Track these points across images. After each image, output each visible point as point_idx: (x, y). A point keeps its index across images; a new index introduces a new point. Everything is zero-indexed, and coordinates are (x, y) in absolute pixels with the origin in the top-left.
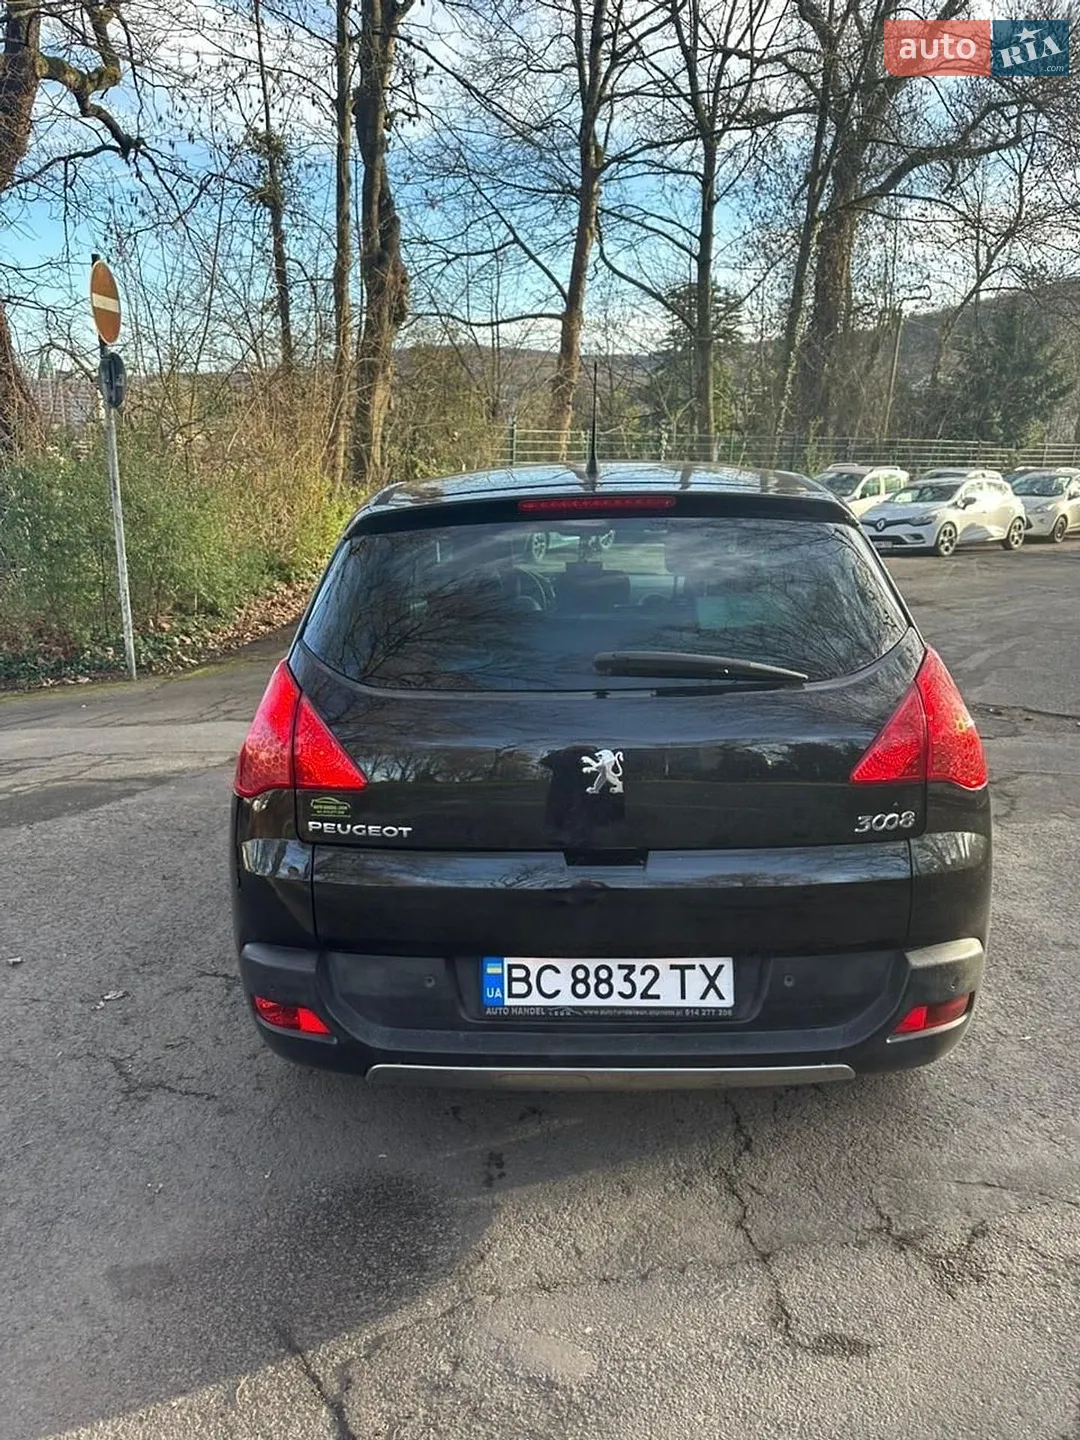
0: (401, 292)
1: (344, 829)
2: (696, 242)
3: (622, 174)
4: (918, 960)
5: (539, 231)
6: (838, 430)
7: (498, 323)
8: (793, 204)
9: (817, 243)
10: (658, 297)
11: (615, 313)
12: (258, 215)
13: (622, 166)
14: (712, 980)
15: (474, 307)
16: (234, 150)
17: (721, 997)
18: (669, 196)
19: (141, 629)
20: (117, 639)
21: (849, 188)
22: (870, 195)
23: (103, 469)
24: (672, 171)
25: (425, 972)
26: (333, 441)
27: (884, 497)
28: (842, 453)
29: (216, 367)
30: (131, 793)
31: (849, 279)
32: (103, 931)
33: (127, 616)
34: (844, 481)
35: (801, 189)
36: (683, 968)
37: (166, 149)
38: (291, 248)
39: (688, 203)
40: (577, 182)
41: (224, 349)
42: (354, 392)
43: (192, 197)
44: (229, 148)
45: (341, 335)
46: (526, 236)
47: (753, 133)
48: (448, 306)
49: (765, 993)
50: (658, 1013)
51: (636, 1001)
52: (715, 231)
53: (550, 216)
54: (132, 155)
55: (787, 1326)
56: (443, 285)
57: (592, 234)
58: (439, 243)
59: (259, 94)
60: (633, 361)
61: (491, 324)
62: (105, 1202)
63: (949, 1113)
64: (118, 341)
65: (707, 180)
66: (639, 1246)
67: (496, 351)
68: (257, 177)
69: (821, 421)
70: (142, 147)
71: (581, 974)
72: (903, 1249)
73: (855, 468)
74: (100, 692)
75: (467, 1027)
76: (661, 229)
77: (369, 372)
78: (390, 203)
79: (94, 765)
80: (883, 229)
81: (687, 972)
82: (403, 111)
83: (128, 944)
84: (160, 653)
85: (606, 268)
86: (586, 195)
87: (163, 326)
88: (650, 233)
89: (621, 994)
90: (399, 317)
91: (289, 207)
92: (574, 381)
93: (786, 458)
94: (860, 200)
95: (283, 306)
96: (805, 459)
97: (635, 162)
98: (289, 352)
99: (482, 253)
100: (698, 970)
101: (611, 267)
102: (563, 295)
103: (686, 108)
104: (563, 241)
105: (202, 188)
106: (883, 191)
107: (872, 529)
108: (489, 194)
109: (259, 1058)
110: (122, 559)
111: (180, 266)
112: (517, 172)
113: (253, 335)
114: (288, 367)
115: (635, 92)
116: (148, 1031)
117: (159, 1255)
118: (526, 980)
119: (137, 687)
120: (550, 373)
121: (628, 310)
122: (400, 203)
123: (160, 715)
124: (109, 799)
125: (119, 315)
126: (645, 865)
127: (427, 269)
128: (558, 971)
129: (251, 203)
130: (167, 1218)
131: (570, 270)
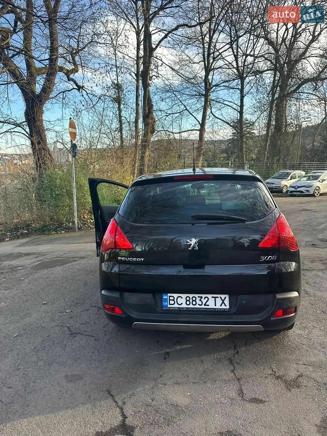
0: (153, 125)
1: (127, 259)
2: (239, 108)
3: (217, 90)
4: (279, 296)
5: (193, 106)
6: (284, 160)
7: (181, 132)
8: (268, 95)
9: (276, 107)
10: (228, 123)
11: (216, 128)
12: (114, 105)
13: (217, 87)
14: (223, 301)
15: (174, 128)
16: (108, 88)
17: (226, 306)
18: (231, 95)
19: (79, 218)
20: (73, 221)
21: (285, 91)
22: (291, 92)
23: (71, 175)
24: (231, 88)
25: (148, 297)
26: (134, 166)
27: (297, 179)
28: (285, 167)
29: (102, 147)
30: (75, 261)
31: (286, 116)
32: (66, 296)
33: (76, 214)
34: (286, 175)
35: (270, 91)
36: (215, 298)
37: (90, 89)
38: (123, 113)
39: (237, 97)
40: (204, 92)
41: (104, 141)
42: (140, 153)
43: (97, 101)
44: (107, 88)
45: (137, 137)
46: (189, 108)
47: (256, 77)
48: (167, 128)
49: (237, 305)
50: (208, 310)
51: (203, 306)
52: (244, 104)
53: (196, 102)
54: (81, 90)
55: (243, 395)
56: (166, 122)
57: (208, 107)
58: (165, 111)
59: (116, 73)
60: (221, 142)
61: (179, 133)
62: (64, 360)
63: (296, 347)
64: (76, 140)
65: (242, 90)
66: (204, 375)
67: (180, 140)
68: (114, 95)
69: (278, 157)
70: (84, 88)
71: (188, 299)
72: (278, 379)
73: (289, 171)
74: (67, 235)
75: (158, 313)
76: (229, 104)
77: (144, 146)
78: (151, 101)
79: (65, 254)
80: (295, 102)
81: (216, 299)
82: (155, 76)
83: (72, 299)
84: (84, 224)
85: (212, 116)
86: (206, 96)
87: (88, 136)
88: (226, 106)
89: (199, 304)
90: (153, 132)
91: (123, 103)
92: (203, 148)
93: (267, 168)
94: (288, 94)
95: (121, 130)
96: (273, 169)
97: (221, 86)
98: (122, 142)
99: (177, 113)
100: (219, 298)
101: (214, 116)
102: (200, 124)
103: (235, 71)
104: (200, 109)
105: (99, 98)
106: (295, 91)
107: (294, 189)
108: (179, 97)
109: (106, 327)
110: (75, 198)
111: (93, 120)
112: (187, 90)
113: (112, 137)
114: (122, 146)
115: (220, 68)
116: (77, 320)
117: (77, 372)
118: (173, 300)
119: (78, 234)
120: (196, 146)
121: (220, 127)
122: (153, 100)
123: (83, 241)
124: (69, 263)
125: (76, 133)
126: (204, 269)
127: (161, 118)
128: (182, 298)
129: (113, 102)
130: (80, 364)
131: (202, 117)
